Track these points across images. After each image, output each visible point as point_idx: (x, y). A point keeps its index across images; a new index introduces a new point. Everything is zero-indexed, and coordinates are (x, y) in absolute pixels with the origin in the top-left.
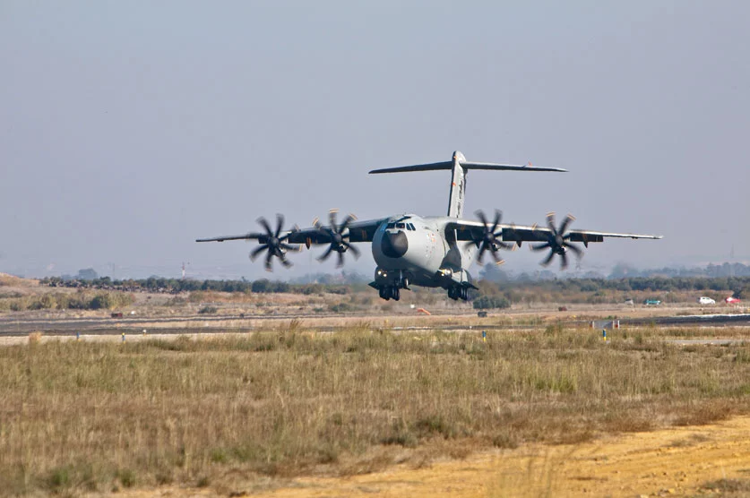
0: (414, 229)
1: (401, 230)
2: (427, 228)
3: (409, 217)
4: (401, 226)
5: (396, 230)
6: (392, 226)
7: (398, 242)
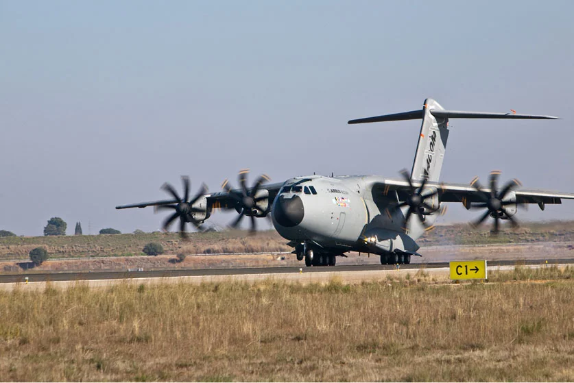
0: (315, 193)
1: (297, 194)
2: (334, 191)
3: (310, 180)
4: (298, 189)
5: (290, 195)
6: (287, 190)
7: (291, 209)
